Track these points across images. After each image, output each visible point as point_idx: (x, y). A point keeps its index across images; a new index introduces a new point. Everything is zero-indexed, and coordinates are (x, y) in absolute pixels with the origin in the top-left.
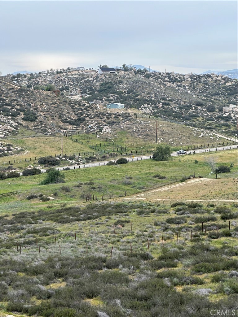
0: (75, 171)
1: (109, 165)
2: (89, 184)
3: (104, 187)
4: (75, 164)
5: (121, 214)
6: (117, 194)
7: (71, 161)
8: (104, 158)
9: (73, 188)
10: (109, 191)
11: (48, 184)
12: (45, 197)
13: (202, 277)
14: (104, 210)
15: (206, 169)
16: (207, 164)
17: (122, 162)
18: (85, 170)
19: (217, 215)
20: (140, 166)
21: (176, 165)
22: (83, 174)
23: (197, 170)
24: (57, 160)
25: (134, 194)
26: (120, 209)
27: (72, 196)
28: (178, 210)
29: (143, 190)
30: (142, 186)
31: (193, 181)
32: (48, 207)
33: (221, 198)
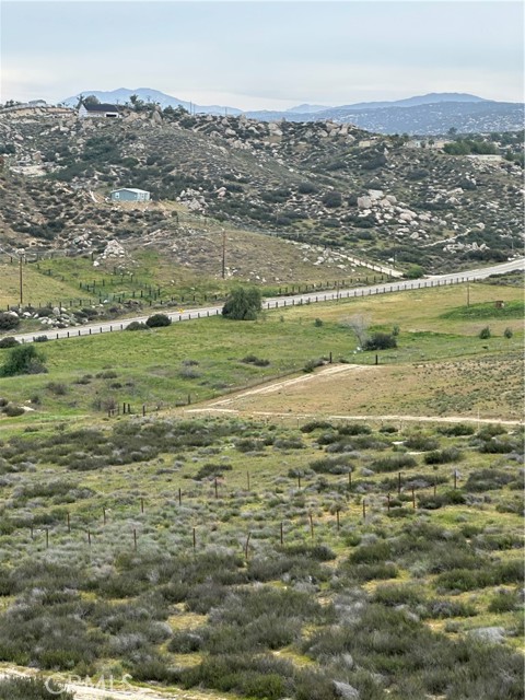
0: (58, 342)
1: (132, 330)
2: (105, 377)
3: (140, 384)
4: (54, 326)
5: (200, 449)
6: (169, 399)
7: (44, 320)
8: (114, 313)
9: (73, 386)
10: (153, 393)
11: (11, 376)
12: (13, 407)
14: (160, 439)
15: (342, 340)
16: (344, 328)
17: (159, 322)
18: (83, 341)
19: (412, 453)
20: (199, 332)
21: (274, 330)
22: (81, 351)
23: (323, 342)
24: (13, 318)
25: (207, 399)
26: (195, 436)
27: (73, 405)
28: (324, 441)
29: (226, 389)
30: (223, 382)
31: (329, 371)
32: (26, 431)
33: (402, 413)
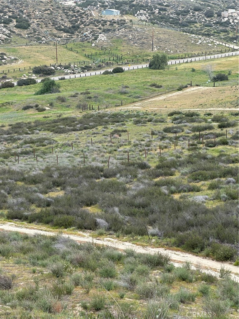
0: (70, 81)
1: (105, 74)
2: (85, 94)
3: (100, 97)
4: (71, 73)
5: (118, 124)
6: (113, 103)
7: (66, 71)
8: (100, 67)
9: (69, 98)
10: (105, 101)
11: (44, 94)
12: (41, 107)
13: (199, 184)
14: (101, 120)
15: (204, 77)
16: (205, 72)
17: (118, 71)
18: (81, 80)
19: (214, 124)
20: (136, 75)
21: (172, 73)
22: (79, 83)
23: (194, 78)
24: (52, 69)
25: (131, 103)
26: (116, 118)
27: (68, 106)
28: (175, 119)
29: (140, 99)
30: (139, 95)
31: (189, 90)
32: (44, 117)
33: (218, 107)
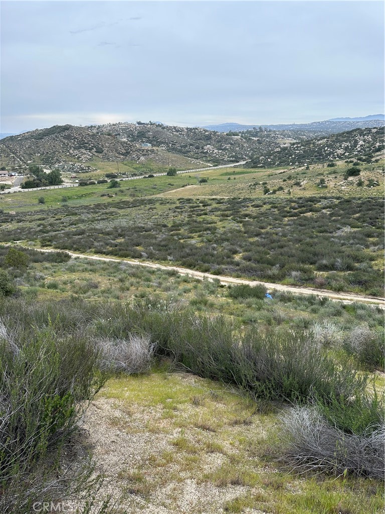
0: (126, 181)
1: (144, 178)
2: (134, 188)
3: (142, 190)
4: (126, 177)
5: (151, 204)
6: (149, 193)
7: (123, 176)
8: (141, 174)
9: (126, 191)
10: (145, 192)
11: (112, 188)
12: (111, 195)
13: (193, 235)
14: (143, 202)
15: (195, 180)
16: (195, 178)
17: (151, 176)
18: (131, 181)
19: (200, 204)
20: (161, 179)
21: (179, 178)
22: (130, 183)
23: (190, 181)
24: (116, 175)
25: (158, 194)
26: (151, 202)
27: (125, 195)
28: (181, 202)
30: (162, 190)
31: (188, 187)
32: (112, 201)
33: (202, 196)
